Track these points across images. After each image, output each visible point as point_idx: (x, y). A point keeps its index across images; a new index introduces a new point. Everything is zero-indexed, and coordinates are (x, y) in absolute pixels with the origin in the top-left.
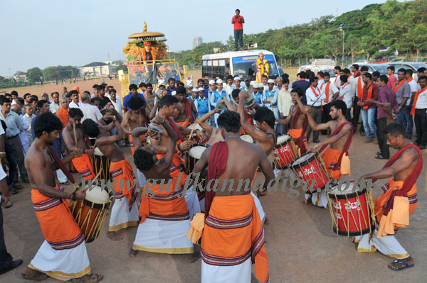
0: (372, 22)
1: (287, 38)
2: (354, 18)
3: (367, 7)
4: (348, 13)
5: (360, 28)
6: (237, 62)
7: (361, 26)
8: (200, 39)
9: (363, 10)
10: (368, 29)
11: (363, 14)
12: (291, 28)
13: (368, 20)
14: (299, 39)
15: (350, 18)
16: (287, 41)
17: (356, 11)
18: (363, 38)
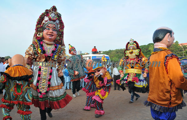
0: (151, 50)
1: (117, 54)
2: (144, 48)
3: (149, 44)
4: (142, 46)
5: (146, 52)
6: (94, 58)
7: (147, 51)
8: (81, 52)
9: (147, 45)
10: (149, 53)
11: (148, 47)
12: (118, 50)
13: (149, 49)
14: (122, 54)
15: (143, 48)
16: (117, 55)
17: (145, 45)
18: (147, 56)
